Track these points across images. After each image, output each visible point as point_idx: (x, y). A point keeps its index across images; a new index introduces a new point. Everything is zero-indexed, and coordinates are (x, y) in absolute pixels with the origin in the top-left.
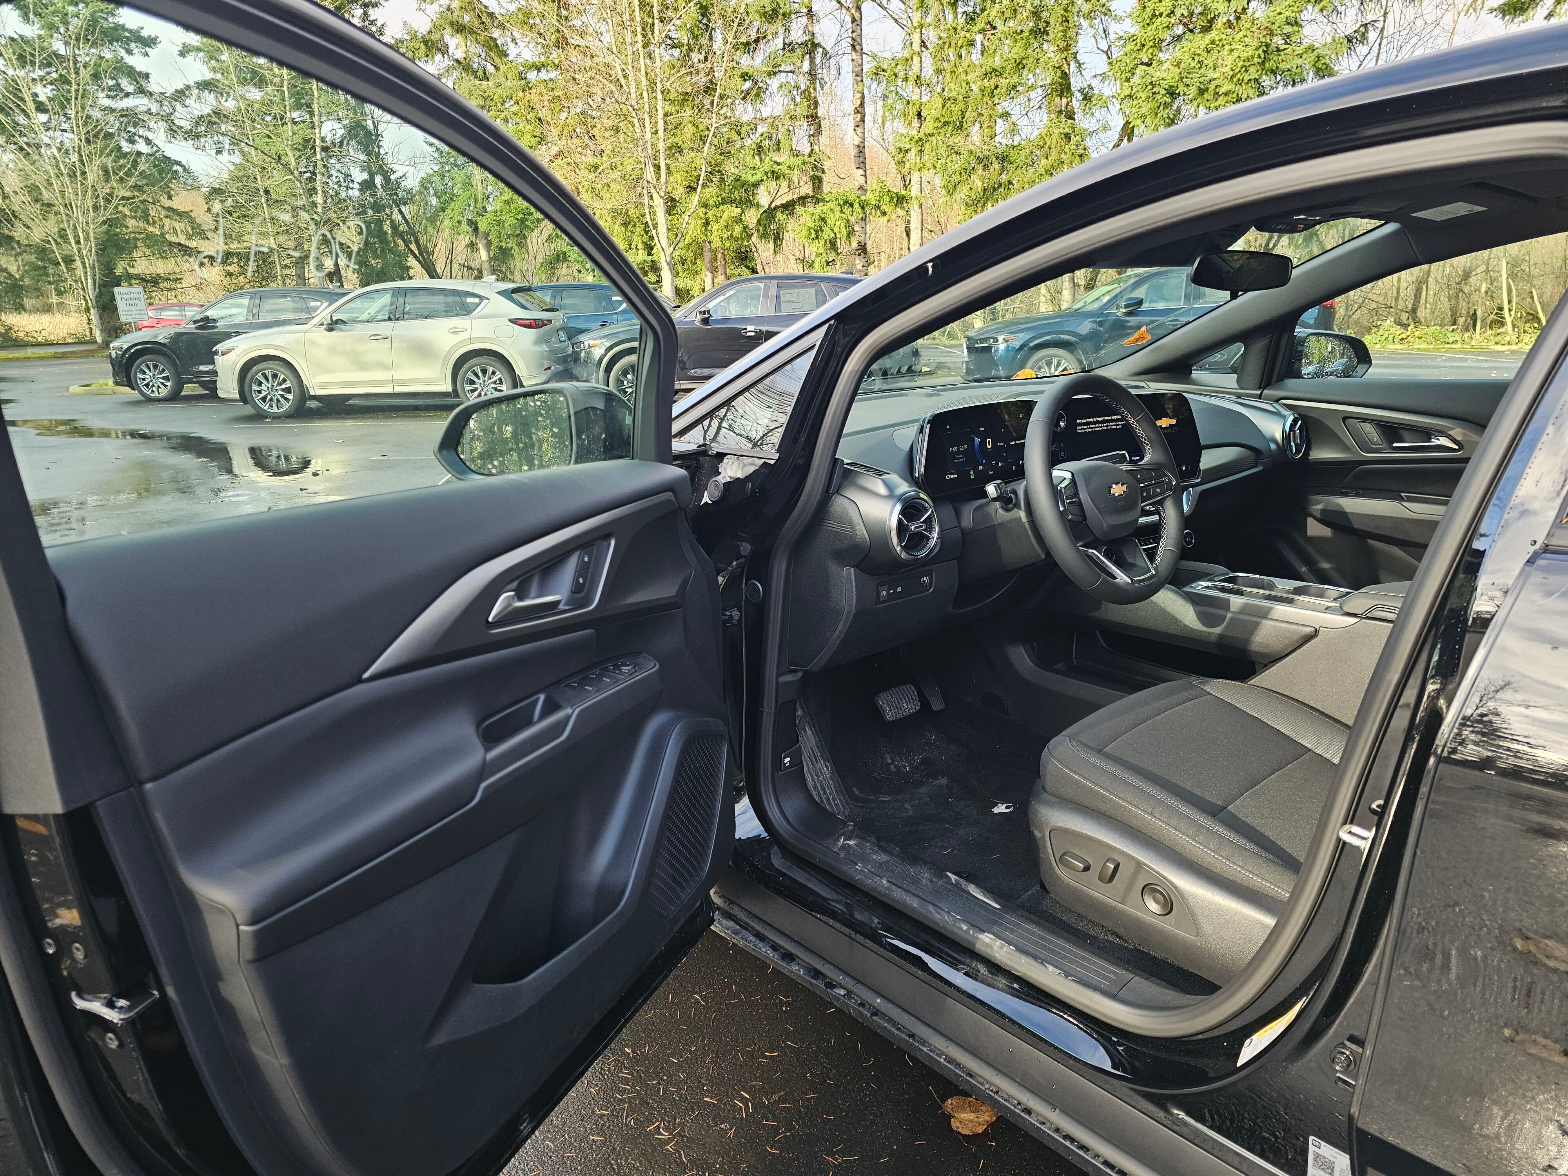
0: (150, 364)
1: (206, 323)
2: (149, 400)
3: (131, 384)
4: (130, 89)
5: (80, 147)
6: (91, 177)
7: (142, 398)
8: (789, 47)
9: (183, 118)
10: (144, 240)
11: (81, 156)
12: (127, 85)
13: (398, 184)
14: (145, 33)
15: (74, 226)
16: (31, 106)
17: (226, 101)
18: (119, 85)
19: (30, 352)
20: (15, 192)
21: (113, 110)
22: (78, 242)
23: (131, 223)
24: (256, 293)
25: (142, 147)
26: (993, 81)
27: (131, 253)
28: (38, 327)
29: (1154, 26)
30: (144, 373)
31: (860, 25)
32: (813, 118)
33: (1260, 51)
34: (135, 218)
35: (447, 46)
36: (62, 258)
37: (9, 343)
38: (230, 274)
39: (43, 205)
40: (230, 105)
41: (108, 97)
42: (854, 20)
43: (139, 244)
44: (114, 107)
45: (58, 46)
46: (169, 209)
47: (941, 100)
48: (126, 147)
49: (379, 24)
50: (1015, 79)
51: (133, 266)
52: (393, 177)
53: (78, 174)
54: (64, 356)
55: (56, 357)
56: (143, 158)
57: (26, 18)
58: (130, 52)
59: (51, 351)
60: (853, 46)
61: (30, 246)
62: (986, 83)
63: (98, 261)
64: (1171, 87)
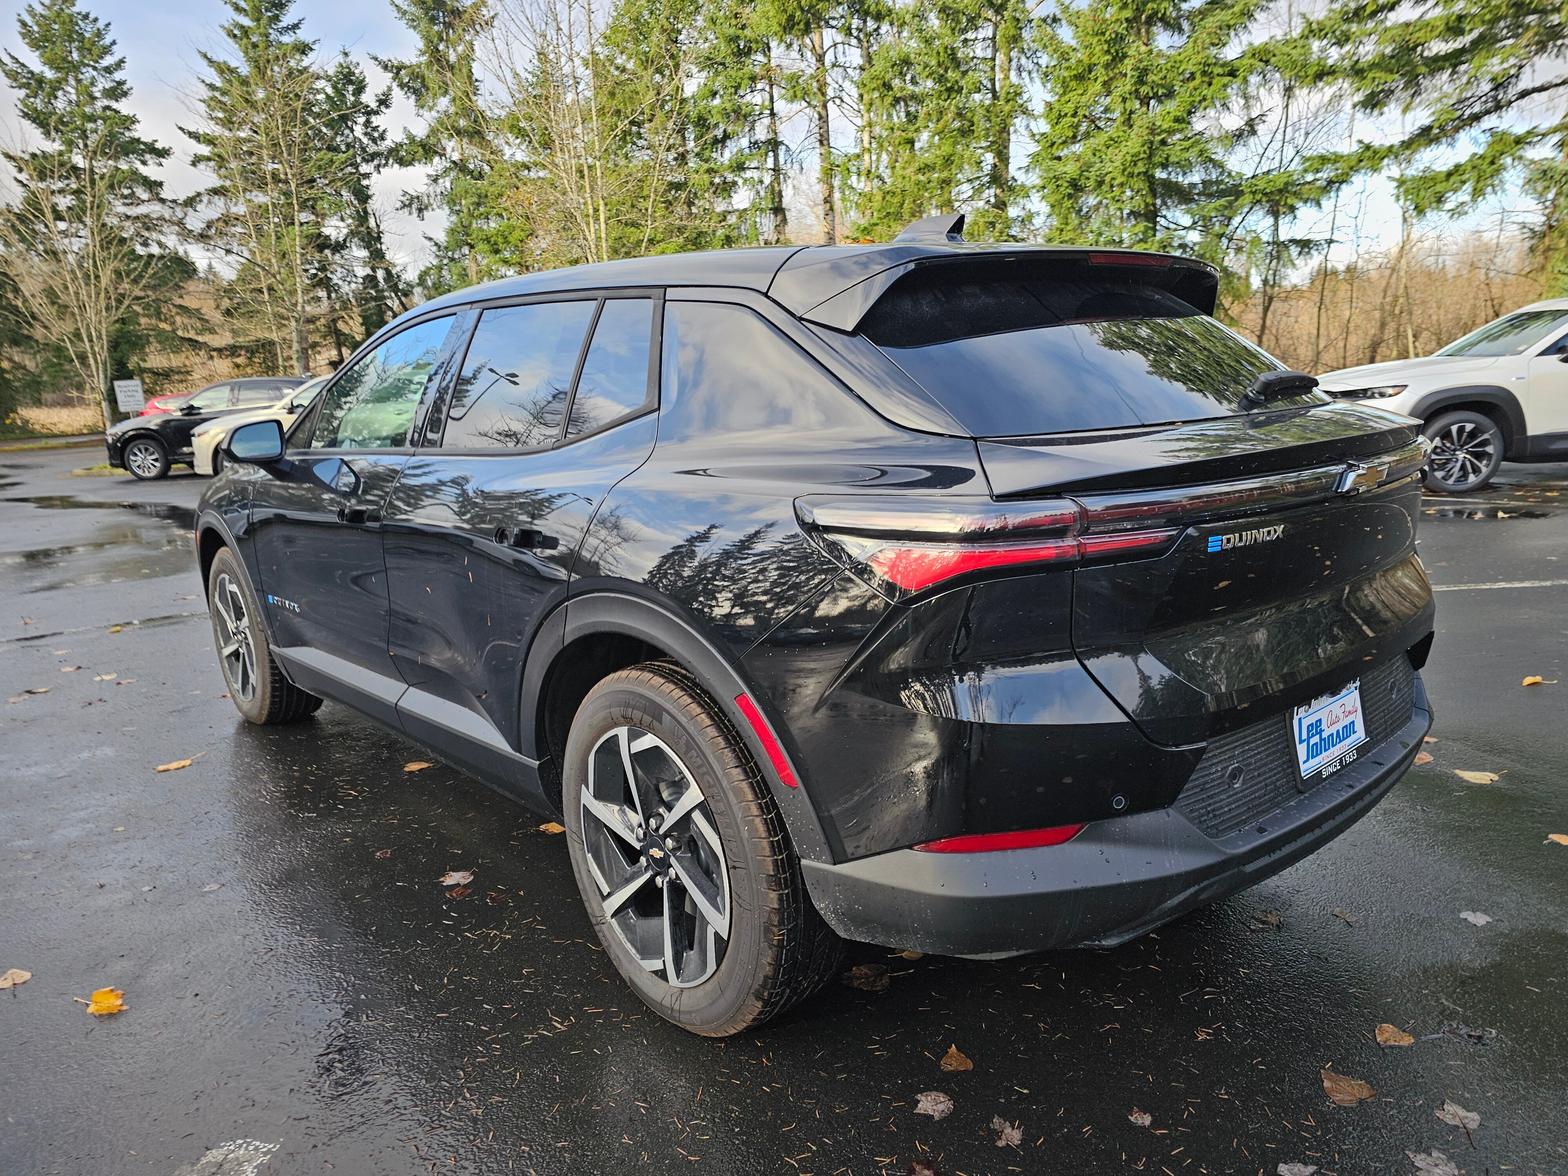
0: (142, 447)
1: (191, 410)
2: (141, 479)
3: (125, 466)
4: (145, 196)
5: (94, 255)
6: (104, 281)
7: (133, 477)
8: (754, 144)
9: (195, 222)
10: (156, 337)
11: (95, 262)
12: (142, 193)
13: (399, 277)
14: (159, 145)
15: (88, 325)
16: (49, 216)
17: (236, 204)
18: (133, 193)
19: (43, 443)
20: (33, 296)
21: (128, 217)
22: (91, 341)
23: (143, 321)
24: (236, 383)
25: (155, 250)
26: (927, 175)
27: (143, 347)
28: (56, 420)
29: (1060, 126)
30: (136, 455)
31: (827, 122)
32: (778, 210)
33: (1145, 148)
34: (148, 316)
35: (444, 149)
36: (76, 355)
37: (27, 435)
38: (238, 366)
39: (60, 306)
40: (240, 209)
41: (124, 204)
42: (821, 118)
43: (151, 339)
44: (129, 214)
45: (79, 160)
46: (180, 307)
47: (881, 193)
48: (140, 250)
49: (381, 129)
50: (945, 175)
51: (145, 361)
52: (394, 272)
53: (92, 277)
54: (76, 445)
55: (68, 446)
56: (155, 260)
57: (47, 134)
58: (144, 163)
59: (63, 441)
60: (821, 142)
61: (47, 344)
62: (921, 178)
63: (111, 357)
64: (1075, 179)
